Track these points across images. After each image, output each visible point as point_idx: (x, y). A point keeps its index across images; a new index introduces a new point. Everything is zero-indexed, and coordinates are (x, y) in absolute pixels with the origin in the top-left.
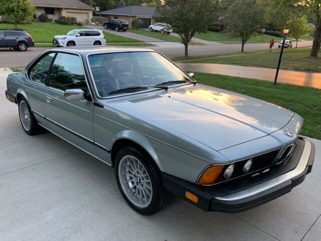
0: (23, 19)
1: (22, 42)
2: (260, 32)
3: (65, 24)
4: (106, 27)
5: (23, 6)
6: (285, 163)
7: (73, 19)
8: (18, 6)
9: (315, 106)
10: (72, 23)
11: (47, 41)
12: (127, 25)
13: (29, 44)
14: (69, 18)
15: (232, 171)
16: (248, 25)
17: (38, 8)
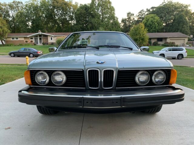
7: (173, 43)
8: (140, 38)
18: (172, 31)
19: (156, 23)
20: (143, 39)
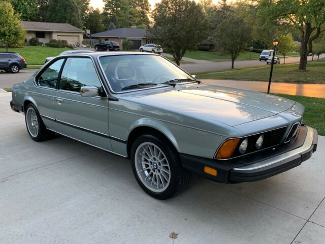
0: (15, 43)
1: (14, 64)
2: (249, 50)
3: (57, 46)
4: (97, 49)
5: (14, 30)
6: (292, 142)
7: (64, 42)
8: (10, 31)
9: (310, 109)
10: (63, 45)
11: (39, 63)
12: (118, 47)
13: (21, 66)
14: (59, 41)
15: (246, 146)
16: (237, 42)
17: (29, 32)
18: (55, 20)
19: (26, 4)
20: (16, 33)
